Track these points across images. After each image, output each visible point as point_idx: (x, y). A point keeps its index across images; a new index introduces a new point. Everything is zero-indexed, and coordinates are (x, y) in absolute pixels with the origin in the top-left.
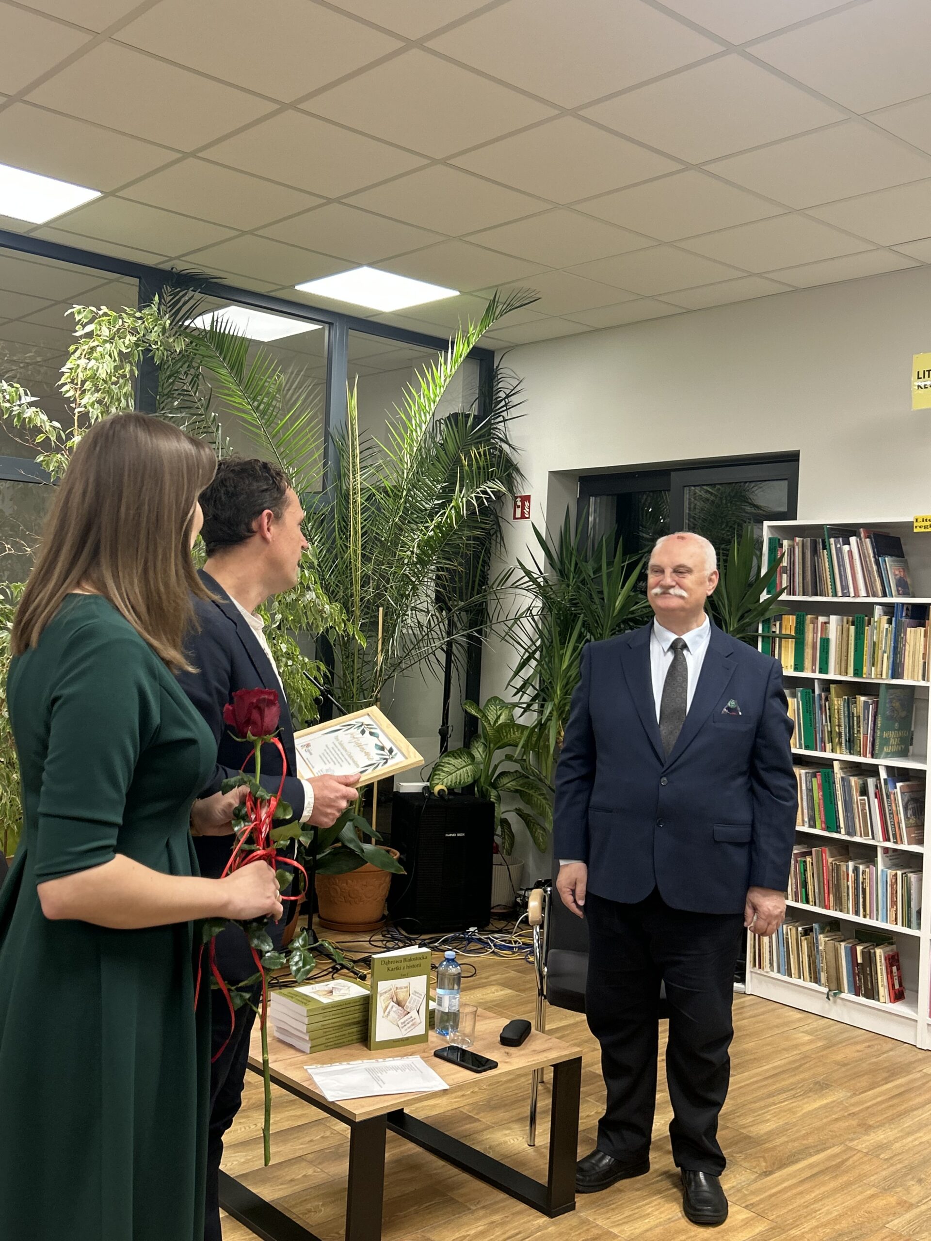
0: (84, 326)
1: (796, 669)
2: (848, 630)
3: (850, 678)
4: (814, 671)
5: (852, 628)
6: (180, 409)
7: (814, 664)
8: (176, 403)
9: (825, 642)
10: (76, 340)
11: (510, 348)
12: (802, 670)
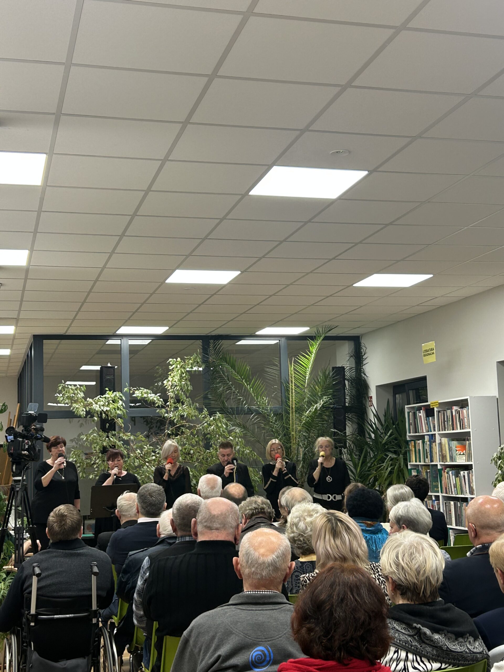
0: (172, 366)
6: (219, 383)
8: (218, 381)
9: (420, 450)
10: (170, 370)
11: (362, 335)
12: (416, 462)
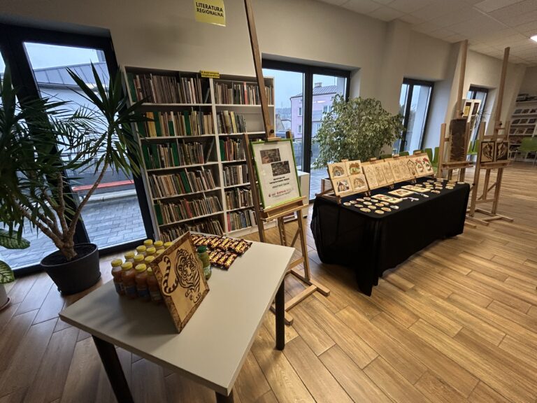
1: (158, 136)
2: (181, 118)
3: (186, 136)
4: (167, 135)
5: (183, 117)
7: (166, 132)
9: (171, 123)
12: (161, 136)
